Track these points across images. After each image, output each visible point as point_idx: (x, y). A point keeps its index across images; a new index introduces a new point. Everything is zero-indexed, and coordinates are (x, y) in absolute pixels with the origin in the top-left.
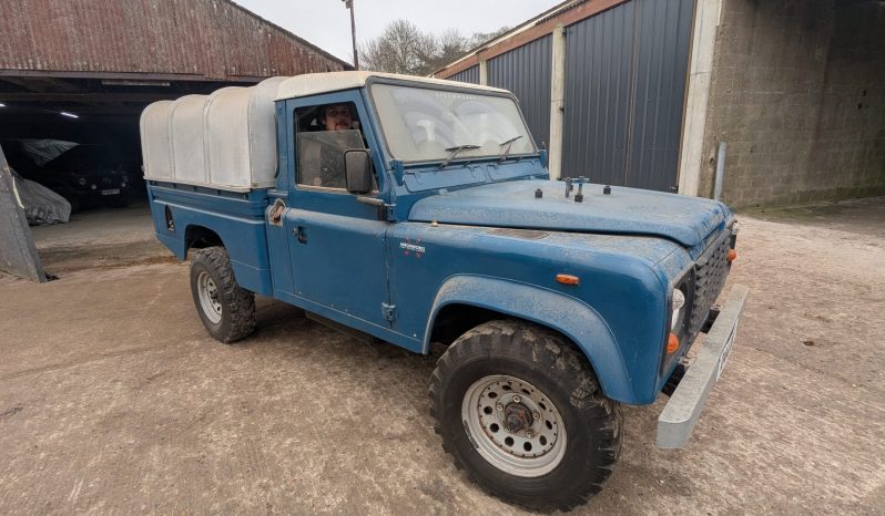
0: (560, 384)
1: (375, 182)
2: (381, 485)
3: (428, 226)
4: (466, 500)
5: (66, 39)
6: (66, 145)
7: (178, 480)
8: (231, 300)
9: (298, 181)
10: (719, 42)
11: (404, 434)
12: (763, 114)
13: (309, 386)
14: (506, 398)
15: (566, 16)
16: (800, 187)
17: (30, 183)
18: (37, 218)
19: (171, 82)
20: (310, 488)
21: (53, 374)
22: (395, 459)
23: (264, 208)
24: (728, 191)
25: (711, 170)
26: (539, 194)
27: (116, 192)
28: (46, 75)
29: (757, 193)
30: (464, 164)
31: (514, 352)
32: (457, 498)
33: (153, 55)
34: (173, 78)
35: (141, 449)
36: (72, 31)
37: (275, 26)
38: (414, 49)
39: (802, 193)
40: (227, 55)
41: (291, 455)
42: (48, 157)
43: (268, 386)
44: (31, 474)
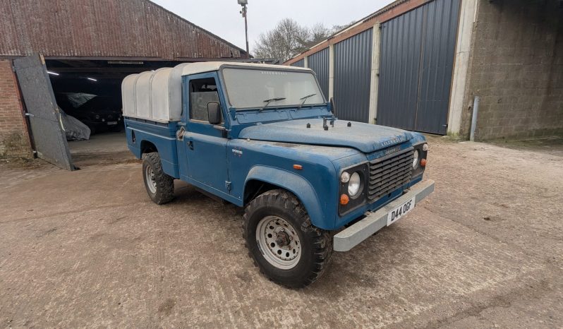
0: (297, 220)
1: (222, 118)
2: (218, 272)
3: (245, 141)
4: (257, 281)
5: (90, 39)
6: (90, 96)
7: (122, 264)
8: (160, 181)
9: (191, 117)
10: (475, 33)
11: (237, 251)
12: (507, 78)
13: (195, 227)
14: (279, 229)
15: (381, 16)
16: (535, 126)
17: (70, 118)
18: (73, 137)
19: (144, 62)
20: (183, 271)
21: (72, 215)
22: (229, 261)
23: (176, 132)
24: (482, 128)
25: (469, 114)
26: (309, 126)
27: (115, 123)
28: (79, 59)
29: (503, 129)
30: (275, 109)
31: (277, 204)
32: (254, 280)
33: (135, 47)
34: (145, 59)
35: (108, 250)
36: (93, 34)
37: (201, 29)
38: (295, 37)
39: (537, 130)
40: (175, 47)
41: (178, 257)
42: (80, 103)
43: (175, 225)
44: (58, 257)
